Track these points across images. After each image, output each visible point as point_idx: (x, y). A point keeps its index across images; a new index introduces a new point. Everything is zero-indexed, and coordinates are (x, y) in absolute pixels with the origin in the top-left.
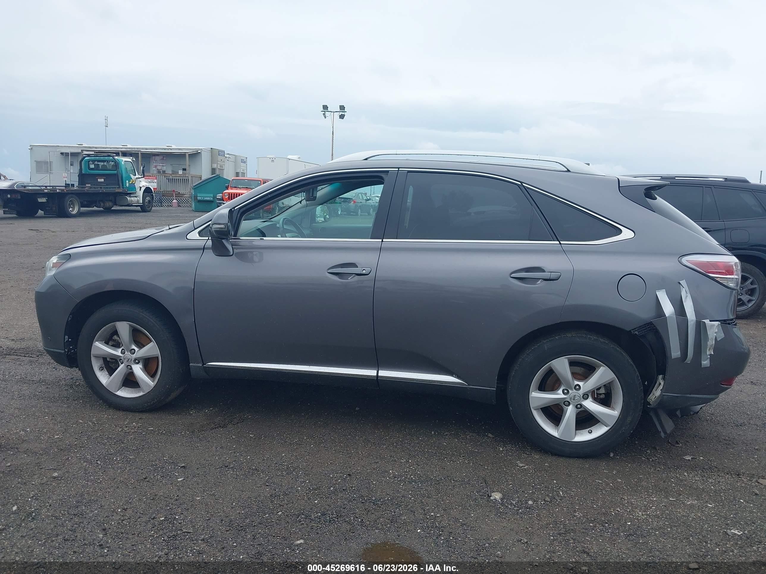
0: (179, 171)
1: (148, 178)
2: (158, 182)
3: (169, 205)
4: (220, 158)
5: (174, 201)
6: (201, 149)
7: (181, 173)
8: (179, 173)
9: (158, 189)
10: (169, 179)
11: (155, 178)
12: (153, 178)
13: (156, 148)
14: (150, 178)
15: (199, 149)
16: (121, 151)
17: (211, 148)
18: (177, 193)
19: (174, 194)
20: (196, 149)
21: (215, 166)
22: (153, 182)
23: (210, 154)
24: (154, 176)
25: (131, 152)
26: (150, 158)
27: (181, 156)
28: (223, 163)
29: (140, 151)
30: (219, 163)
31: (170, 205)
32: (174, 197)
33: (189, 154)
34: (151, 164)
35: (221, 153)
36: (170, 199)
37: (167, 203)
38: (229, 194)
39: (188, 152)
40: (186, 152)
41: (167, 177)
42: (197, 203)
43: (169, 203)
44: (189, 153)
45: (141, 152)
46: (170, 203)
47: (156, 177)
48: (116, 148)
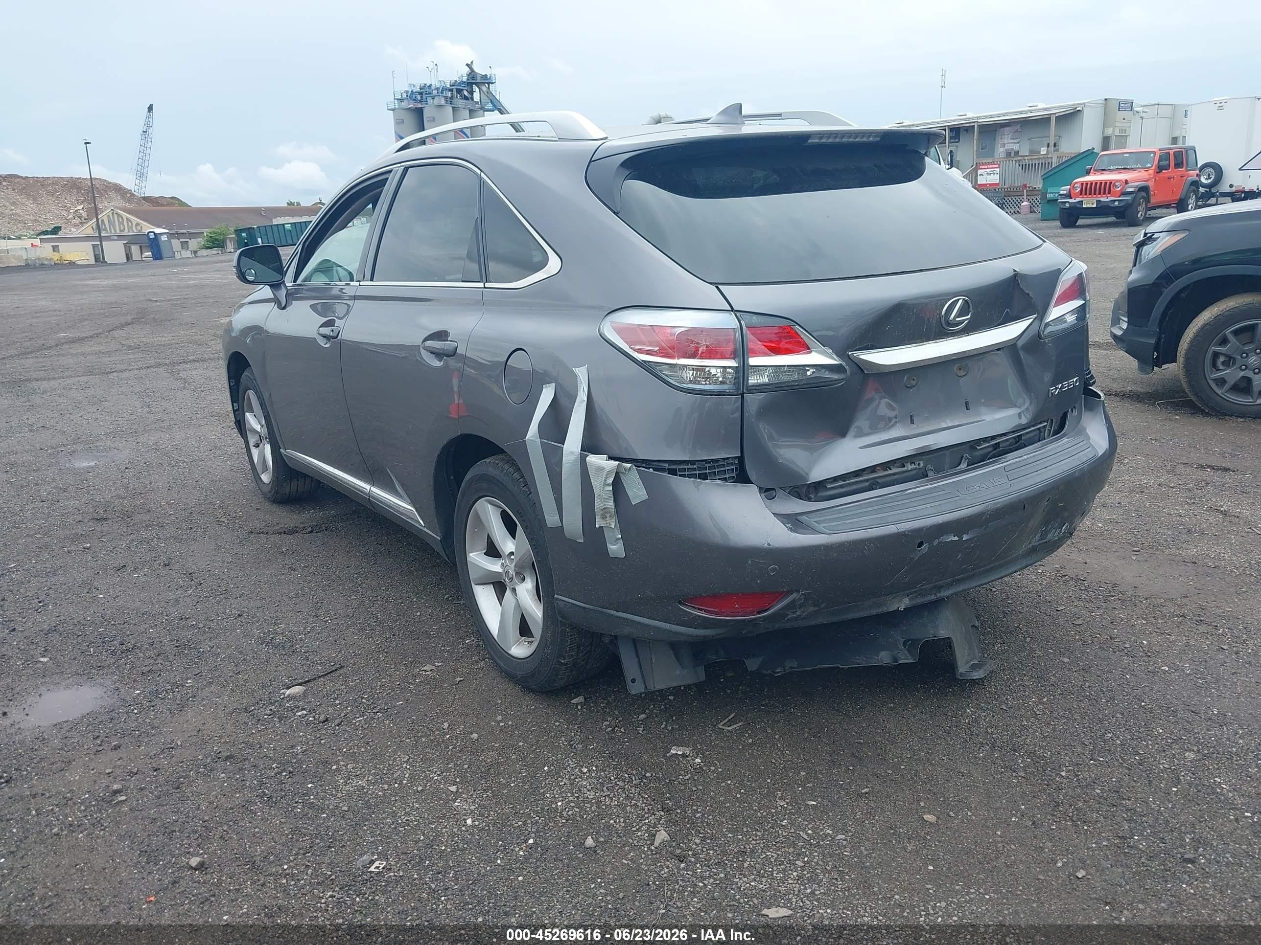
0: (1042, 149)
1: (986, 167)
2: (1001, 172)
3: (1016, 211)
4: (1121, 115)
5: (1025, 203)
6: (1084, 104)
7: (1045, 152)
8: (1042, 153)
9: (1000, 184)
10: (1023, 165)
11: (997, 166)
12: (994, 166)
13: (1007, 113)
14: (989, 167)
15: (1080, 104)
16: (948, 126)
17: (1106, 99)
18: (1031, 188)
19: (1025, 191)
20: (1074, 105)
21: (1109, 131)
22: (994, 174)
23: (1101, 111)
24: (996, 163)
25: (963, 125)
26: (996, 131)
27: (1043, 122)
28: (1127, 125)
29: (977, 122)
30: (1117, 124)
31: (1018, 212)
32: (1025, 197)
33: (1056, 117)
34: (996, 141)
35: (1127, 106)
36: (1019, 201)
37: (1013, 207)
38: (1082, 184)
39: (1055, 114)
40: (1051, 114)
41: (1020, 162)
42: (1046, 205)
43: (1017, 207)
44: (1057, 115)
45: (979, 124)
46: (1019, 207)
47: (999, 165)
48: (946, 121)
